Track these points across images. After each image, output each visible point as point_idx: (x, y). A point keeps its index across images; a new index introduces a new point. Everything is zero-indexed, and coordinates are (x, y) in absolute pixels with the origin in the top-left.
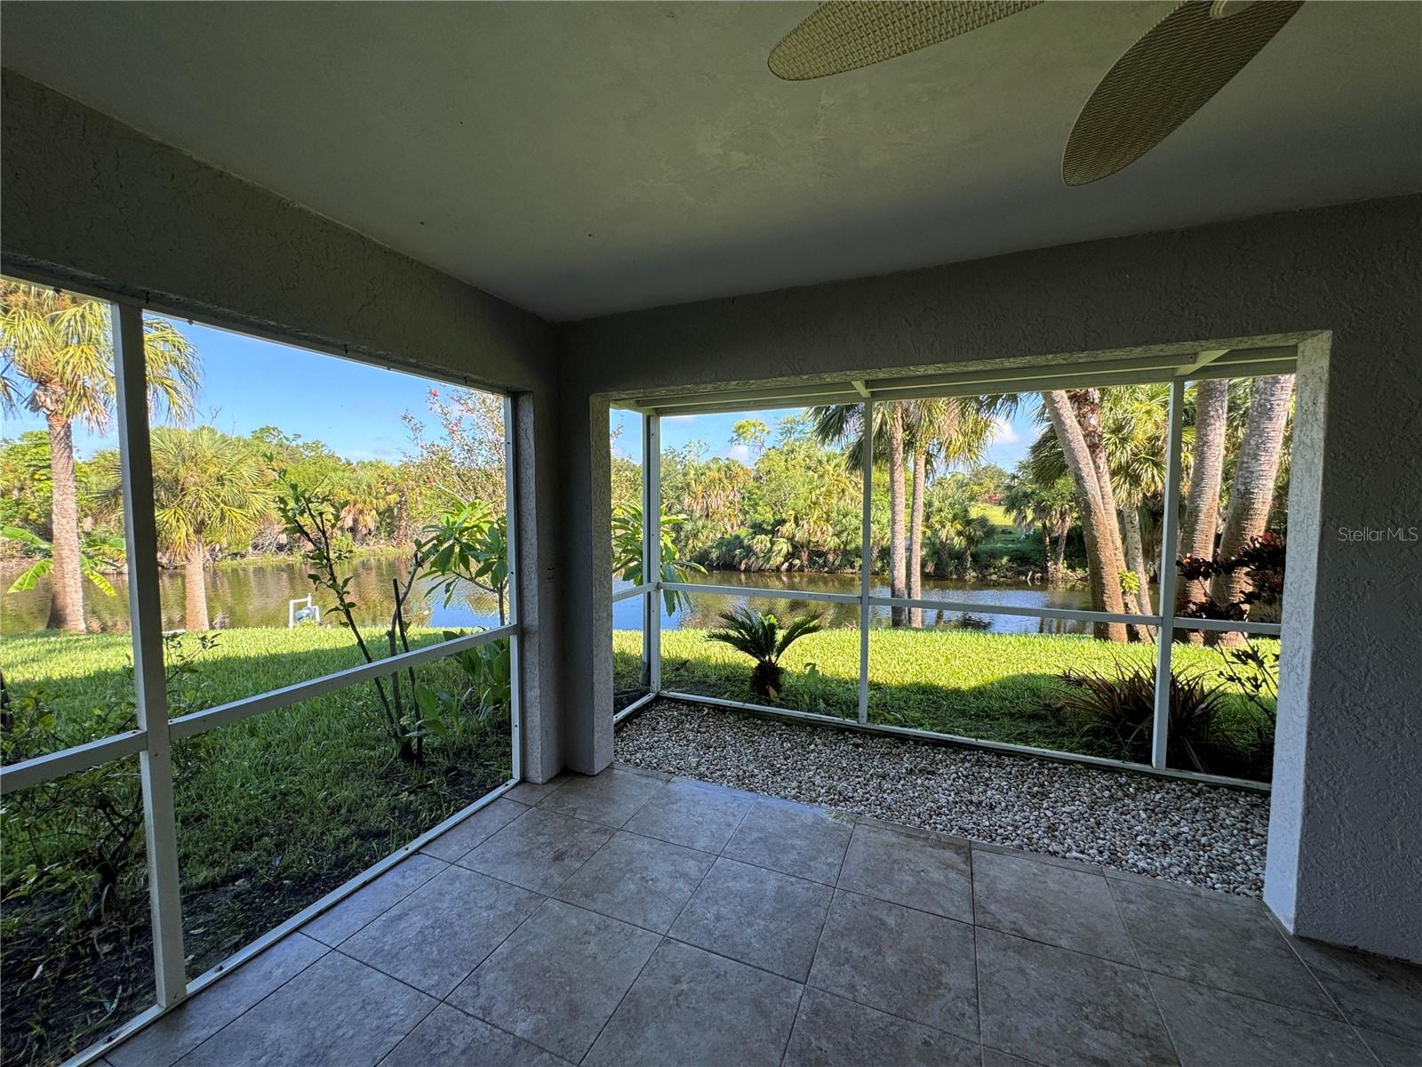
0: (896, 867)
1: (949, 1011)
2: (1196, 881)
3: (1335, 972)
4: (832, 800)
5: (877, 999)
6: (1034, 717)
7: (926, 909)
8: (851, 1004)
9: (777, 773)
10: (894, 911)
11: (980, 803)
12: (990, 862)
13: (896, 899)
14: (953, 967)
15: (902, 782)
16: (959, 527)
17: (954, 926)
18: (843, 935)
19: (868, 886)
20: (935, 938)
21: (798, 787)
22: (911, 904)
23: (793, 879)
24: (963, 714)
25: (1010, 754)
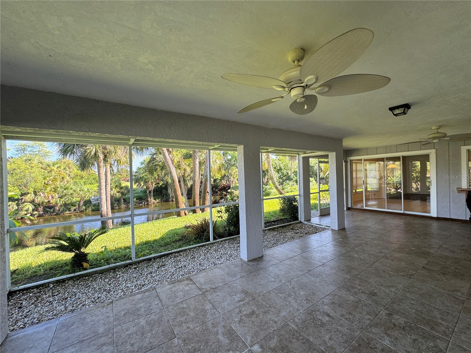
0: (176, 293)
1: (211, 314)
2: (229, 261)
3: (254, 264)
4: (138, 288)
5: (196, 325)
6: (180, 240)
7: (190, 297)
8: (191, 331)
9: (109, 292)
10: (184, 303)
11: (182, 266)
12: (196, 278)
13: (182, 300)
14: (205, 305)
15: (158, 272)
16: (118, 190)
17: (199, 296)
18: (176, 318)
19: (172, 302)
20: (197, 302)
21: (122, 291)
22: (186, 299)
23: (149, 316)
24: (161, 246)
25: (181, 251)
